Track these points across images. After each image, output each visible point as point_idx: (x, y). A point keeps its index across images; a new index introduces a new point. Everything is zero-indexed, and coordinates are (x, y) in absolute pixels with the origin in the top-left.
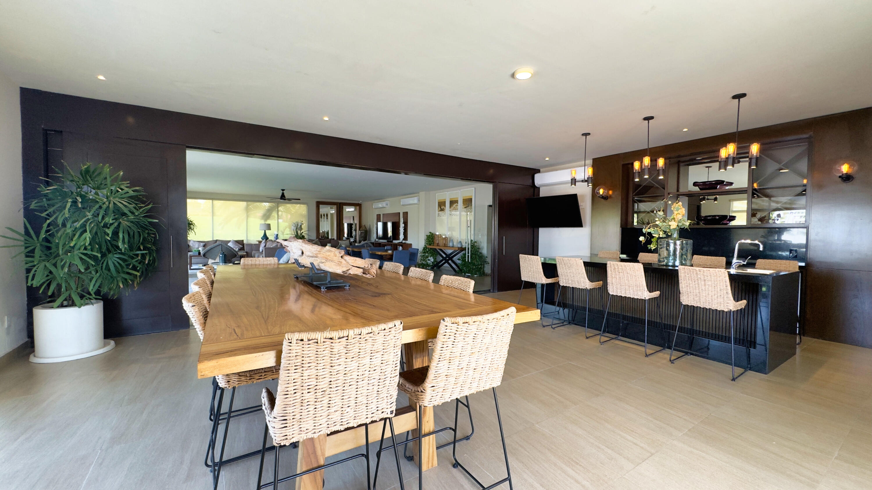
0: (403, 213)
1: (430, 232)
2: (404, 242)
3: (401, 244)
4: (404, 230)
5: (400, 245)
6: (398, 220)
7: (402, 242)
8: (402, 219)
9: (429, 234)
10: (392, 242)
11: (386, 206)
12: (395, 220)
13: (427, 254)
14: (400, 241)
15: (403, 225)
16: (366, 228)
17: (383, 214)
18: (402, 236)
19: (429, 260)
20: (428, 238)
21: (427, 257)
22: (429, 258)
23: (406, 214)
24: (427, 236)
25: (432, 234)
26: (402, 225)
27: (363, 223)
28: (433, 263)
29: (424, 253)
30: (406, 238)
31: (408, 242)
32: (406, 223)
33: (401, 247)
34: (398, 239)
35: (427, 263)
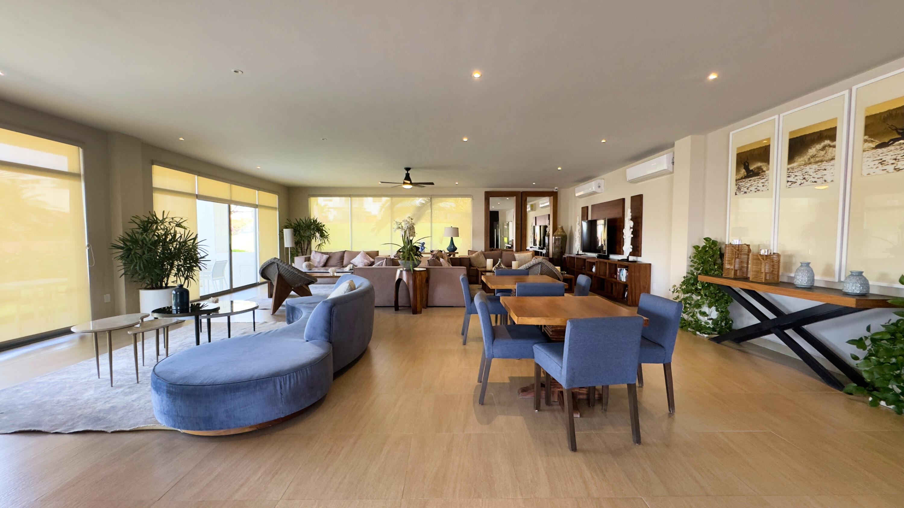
0: (633, 198)
1: (706, 239)
2: (631, 258)
3: (626, 264)
4: (632, 233)
5: (622, 266)
6: (620, 215)
7: (627, 260)
8: (629, 210)
9: (702, 244)
10: (607, 257)
11: (598, 190)
12: (614, 214)
13: (695, 297)
14: (624, 257)
15: (631, 224)
16: (563, 231)
17: (593, 206)
18: (627, 248)
19: (704, 314)
20: (699, 252)
21: (699, 306)
22: (705, 309)
23: (637, 201)
24: (696, 247)
25: (714, 243)
26: (629, 224)
27: (561, 223)
28: (715, 322)
29: (685, 292)
30: (636, 250)
31: (643, 259)
32: (637, 220)
33: (624, 272)
34: (621, 252)
35: (697, 321)
